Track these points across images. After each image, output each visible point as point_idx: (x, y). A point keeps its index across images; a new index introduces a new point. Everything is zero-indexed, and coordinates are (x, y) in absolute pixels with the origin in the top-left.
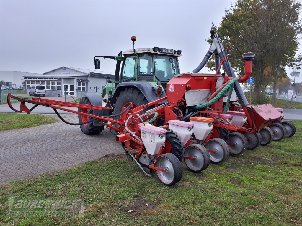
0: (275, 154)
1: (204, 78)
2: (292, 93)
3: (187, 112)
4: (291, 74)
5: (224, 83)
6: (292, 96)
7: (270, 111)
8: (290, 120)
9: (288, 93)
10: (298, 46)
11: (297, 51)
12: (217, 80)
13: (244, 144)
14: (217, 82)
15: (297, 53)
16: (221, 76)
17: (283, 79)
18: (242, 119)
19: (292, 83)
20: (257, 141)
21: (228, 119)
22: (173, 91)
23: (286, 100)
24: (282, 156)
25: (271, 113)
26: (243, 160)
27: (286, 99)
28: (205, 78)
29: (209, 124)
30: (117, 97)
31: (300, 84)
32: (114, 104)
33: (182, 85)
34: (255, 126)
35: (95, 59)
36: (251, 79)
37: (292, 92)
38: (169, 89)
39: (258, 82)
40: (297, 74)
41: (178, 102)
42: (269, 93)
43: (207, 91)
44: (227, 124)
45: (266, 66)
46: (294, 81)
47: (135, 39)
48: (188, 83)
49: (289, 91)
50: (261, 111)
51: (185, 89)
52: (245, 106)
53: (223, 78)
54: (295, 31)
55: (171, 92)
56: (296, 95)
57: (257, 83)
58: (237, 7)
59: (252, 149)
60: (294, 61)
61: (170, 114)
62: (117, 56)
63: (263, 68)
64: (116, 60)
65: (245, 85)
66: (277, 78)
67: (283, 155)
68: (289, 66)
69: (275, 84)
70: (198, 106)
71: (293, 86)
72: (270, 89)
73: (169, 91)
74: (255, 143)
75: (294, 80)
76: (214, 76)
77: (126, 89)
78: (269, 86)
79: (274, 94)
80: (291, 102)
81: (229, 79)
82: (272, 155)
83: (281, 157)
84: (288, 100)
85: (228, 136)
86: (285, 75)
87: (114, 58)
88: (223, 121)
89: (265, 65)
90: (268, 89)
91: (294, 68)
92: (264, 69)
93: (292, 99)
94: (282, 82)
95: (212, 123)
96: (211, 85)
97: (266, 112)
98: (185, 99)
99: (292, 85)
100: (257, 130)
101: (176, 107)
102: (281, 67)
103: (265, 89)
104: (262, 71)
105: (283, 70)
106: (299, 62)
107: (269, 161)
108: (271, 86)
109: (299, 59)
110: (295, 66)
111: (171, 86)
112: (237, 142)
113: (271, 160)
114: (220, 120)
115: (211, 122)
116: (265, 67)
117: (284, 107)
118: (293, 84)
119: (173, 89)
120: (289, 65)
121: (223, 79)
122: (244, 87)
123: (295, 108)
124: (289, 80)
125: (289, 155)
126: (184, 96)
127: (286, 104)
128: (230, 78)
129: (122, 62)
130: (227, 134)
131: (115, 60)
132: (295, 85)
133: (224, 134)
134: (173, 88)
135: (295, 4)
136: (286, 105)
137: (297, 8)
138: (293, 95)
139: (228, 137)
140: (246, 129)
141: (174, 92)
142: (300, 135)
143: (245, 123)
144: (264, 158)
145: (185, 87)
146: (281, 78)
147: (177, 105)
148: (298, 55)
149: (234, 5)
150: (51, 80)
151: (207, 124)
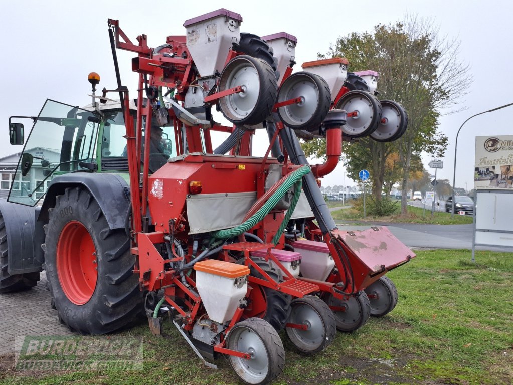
0: (401, 346)
1: (237, 167)
2: (433, 197)
3: (195, 247)
4: (429, 165)
5: (280, 179)
6: (433, 202)
7: (383, 246)
8: (430, 248)
9: (427, 197)
10: (439, 119)
11: (438, 128)
12: (268, 171)
13: (325, 326)
14: (269, 175)
15: (438, 131)
16: (277, 162)
17: (418, 173)
18: (326, 261)
19: (432, 179)
20: (359, 312)
21: (291, 264)
22: (161, 196)
23: (423, 209)
24: (416, 351)
25: (386, 249)
26: (325, 367)
27: (423, 207)
28: (242, 167)
29: (236, 282)
30: (50, 209)
31: (444, 182)
32: (45, 225)
33: (180, 183)
34: (351, 282)
35: (11, 122)
36: (364, 173)
37: (432, 195)
38: (153, 191)
39: (377, 178)
40: (439, 165)
41: (172, 223)
42: (397, 196)
43: (247, 196)
44: (284, 278)
45: (390, 151)
46: (435, 177)
47: (96, 78)
48: (192, 178)
49: (427, 193)
50: (363, 246)
51: (185, 191)
52: (328, 232)
53: (280, 166)
54: (433, 94)
55: (157, 198)
56: (439, 201)
57: (375, 180)
58: (339, 53)
59: (351, 331)
60: (434, 143)
61: (148, 254)
62: (65, 116)
63: (385, 155)
64: (63, 125)
65: (358, 183)
66: (407, 171)
67: (418, 346)
68: (427, 152)
69: (404, 182)
70: (222, 234)
71: (434, 185)
72: (398, 189)
73: (152, 195)
74: (357, 316)
75: (434, 175)
76: (261, 161)
77: (66, 189)
78: (396, 185)
79: (403, 198)
80: (431, 212)
81: (290, 169)
82: (394, 348)
83: (413, 353)
84: (426, 208)
85: (286, 308)
86: (420, 168)
87: (57, 121)
88: (274, 270)
89: (388, 150)
90: (396, 189)
91: (435, 155)
92: (387, 156)
93: (433, 207)
94: (417, 178)
95: (244, 278)
96: (256, 182)
97: (375, 249)
98: (185, 215)
99: (432, 183)
100: (355, 289)
101: (168, 234)
102: (414, 153)
103: (390, 191)
104: (384, 160)
105: (417, 158)
106: (442, 145)
107: (386, 368)
108: (400, 185)
109: (441, 141)
110: (436, 153)
111: (156, 183)
112: (311, 322)
113: (389, 363)
114: (268, 269)
115: (243, 275)
116: (389, 153)
117: (420, 221)
118: (434, 181)
119: (162, 192)
120: (426, 150)
121: (281, 168)
122: (358, 186)
123: (439, 223)
124: (427, 175)
125: (430, 348)
126: (185, 208)
127: (424, 215)
128: (294, 166)
129: (77, 130)
130: (284, 303)
131: (60, 125)
132: (437, 183)
133: (277, 304)
134: (162, 188)
135: (431, 51)
136: (424, 218)
137: (434, 58)
138: (435, 201)
139: (286, 311)
140: (334, 286)
141: (163, 198)
142: (451, 284)
143: (333, 270)
144: (375, 359)
145: (185, 186)
146: (416, 171)
147: (169, 232)
148: (439, 135)
149: (335, 49)
150: (10, 172)
151: (232, 282)
